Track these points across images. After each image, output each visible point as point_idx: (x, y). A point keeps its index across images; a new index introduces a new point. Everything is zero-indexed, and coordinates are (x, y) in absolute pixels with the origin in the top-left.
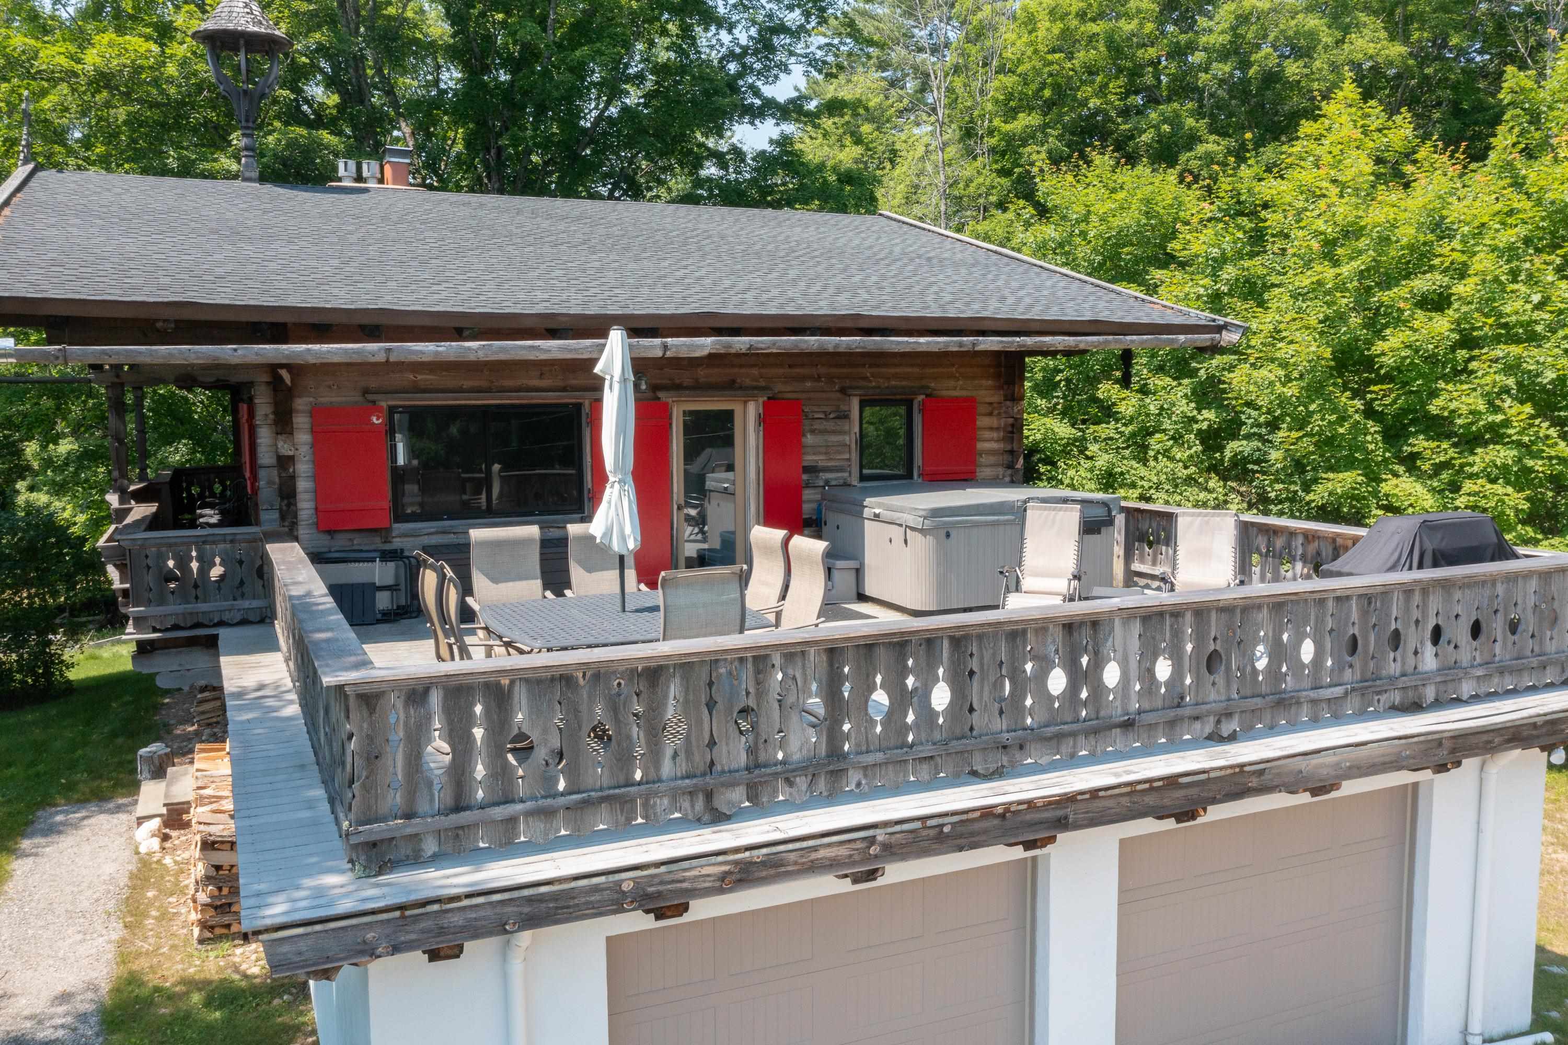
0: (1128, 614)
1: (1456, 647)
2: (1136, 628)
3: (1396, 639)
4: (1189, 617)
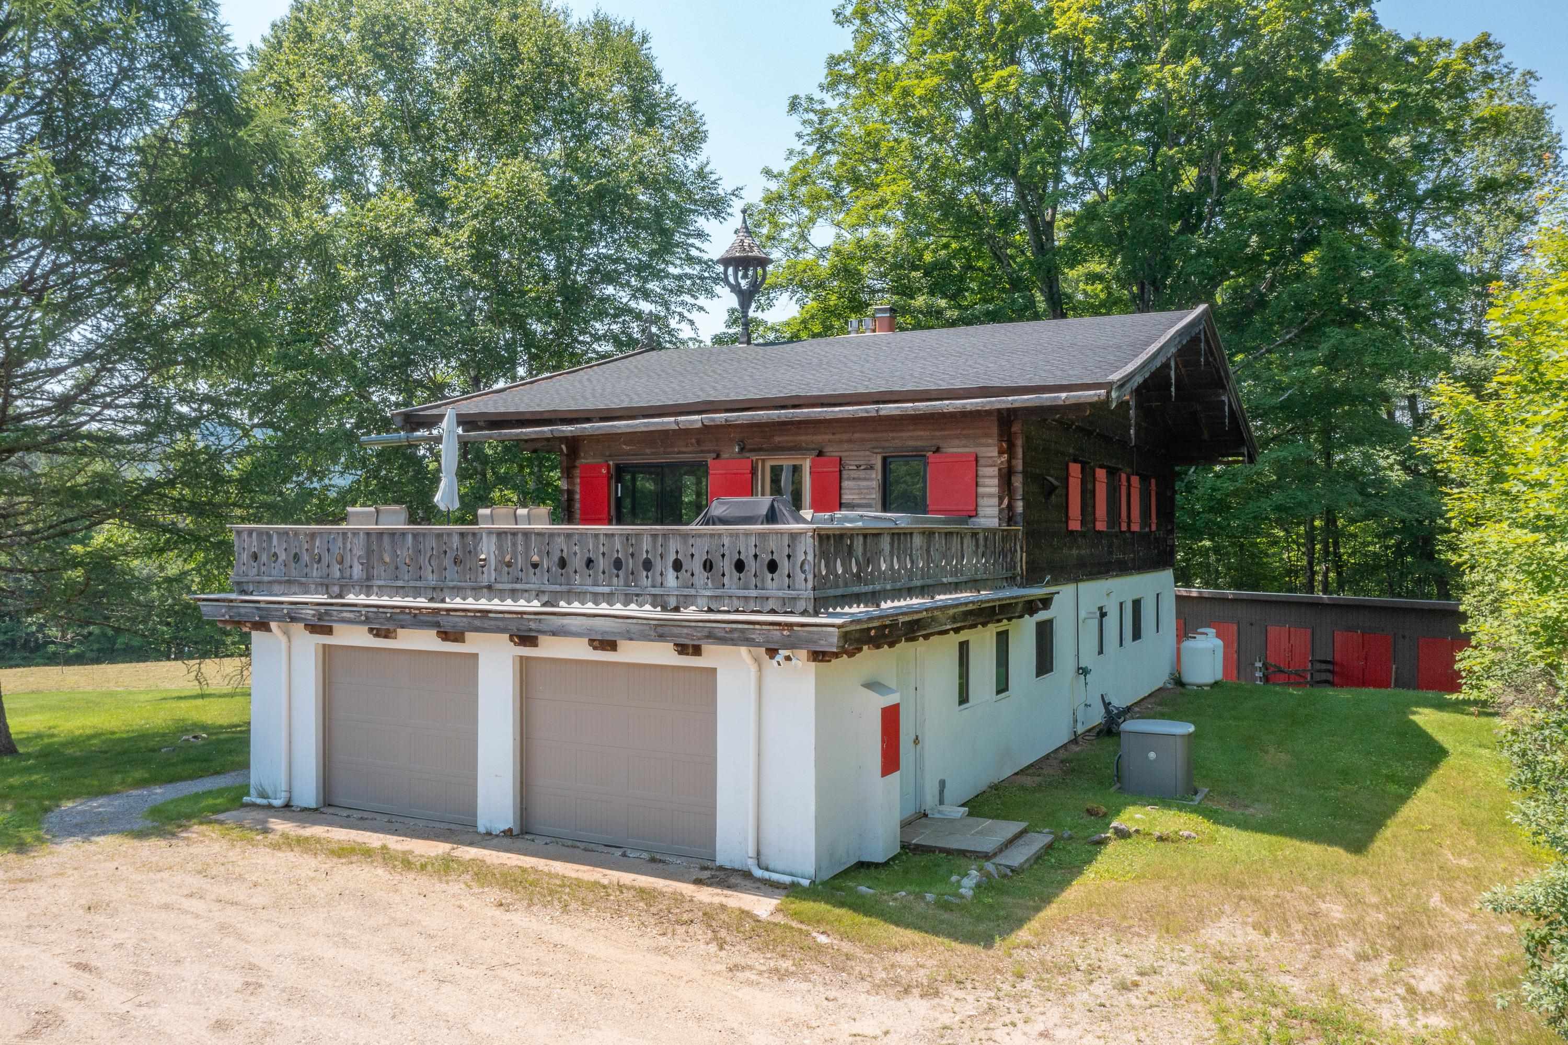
0: (490, 532)
1: (693, 575)
2: (494, 539)
3: (648, 565)
4: (520, 536)
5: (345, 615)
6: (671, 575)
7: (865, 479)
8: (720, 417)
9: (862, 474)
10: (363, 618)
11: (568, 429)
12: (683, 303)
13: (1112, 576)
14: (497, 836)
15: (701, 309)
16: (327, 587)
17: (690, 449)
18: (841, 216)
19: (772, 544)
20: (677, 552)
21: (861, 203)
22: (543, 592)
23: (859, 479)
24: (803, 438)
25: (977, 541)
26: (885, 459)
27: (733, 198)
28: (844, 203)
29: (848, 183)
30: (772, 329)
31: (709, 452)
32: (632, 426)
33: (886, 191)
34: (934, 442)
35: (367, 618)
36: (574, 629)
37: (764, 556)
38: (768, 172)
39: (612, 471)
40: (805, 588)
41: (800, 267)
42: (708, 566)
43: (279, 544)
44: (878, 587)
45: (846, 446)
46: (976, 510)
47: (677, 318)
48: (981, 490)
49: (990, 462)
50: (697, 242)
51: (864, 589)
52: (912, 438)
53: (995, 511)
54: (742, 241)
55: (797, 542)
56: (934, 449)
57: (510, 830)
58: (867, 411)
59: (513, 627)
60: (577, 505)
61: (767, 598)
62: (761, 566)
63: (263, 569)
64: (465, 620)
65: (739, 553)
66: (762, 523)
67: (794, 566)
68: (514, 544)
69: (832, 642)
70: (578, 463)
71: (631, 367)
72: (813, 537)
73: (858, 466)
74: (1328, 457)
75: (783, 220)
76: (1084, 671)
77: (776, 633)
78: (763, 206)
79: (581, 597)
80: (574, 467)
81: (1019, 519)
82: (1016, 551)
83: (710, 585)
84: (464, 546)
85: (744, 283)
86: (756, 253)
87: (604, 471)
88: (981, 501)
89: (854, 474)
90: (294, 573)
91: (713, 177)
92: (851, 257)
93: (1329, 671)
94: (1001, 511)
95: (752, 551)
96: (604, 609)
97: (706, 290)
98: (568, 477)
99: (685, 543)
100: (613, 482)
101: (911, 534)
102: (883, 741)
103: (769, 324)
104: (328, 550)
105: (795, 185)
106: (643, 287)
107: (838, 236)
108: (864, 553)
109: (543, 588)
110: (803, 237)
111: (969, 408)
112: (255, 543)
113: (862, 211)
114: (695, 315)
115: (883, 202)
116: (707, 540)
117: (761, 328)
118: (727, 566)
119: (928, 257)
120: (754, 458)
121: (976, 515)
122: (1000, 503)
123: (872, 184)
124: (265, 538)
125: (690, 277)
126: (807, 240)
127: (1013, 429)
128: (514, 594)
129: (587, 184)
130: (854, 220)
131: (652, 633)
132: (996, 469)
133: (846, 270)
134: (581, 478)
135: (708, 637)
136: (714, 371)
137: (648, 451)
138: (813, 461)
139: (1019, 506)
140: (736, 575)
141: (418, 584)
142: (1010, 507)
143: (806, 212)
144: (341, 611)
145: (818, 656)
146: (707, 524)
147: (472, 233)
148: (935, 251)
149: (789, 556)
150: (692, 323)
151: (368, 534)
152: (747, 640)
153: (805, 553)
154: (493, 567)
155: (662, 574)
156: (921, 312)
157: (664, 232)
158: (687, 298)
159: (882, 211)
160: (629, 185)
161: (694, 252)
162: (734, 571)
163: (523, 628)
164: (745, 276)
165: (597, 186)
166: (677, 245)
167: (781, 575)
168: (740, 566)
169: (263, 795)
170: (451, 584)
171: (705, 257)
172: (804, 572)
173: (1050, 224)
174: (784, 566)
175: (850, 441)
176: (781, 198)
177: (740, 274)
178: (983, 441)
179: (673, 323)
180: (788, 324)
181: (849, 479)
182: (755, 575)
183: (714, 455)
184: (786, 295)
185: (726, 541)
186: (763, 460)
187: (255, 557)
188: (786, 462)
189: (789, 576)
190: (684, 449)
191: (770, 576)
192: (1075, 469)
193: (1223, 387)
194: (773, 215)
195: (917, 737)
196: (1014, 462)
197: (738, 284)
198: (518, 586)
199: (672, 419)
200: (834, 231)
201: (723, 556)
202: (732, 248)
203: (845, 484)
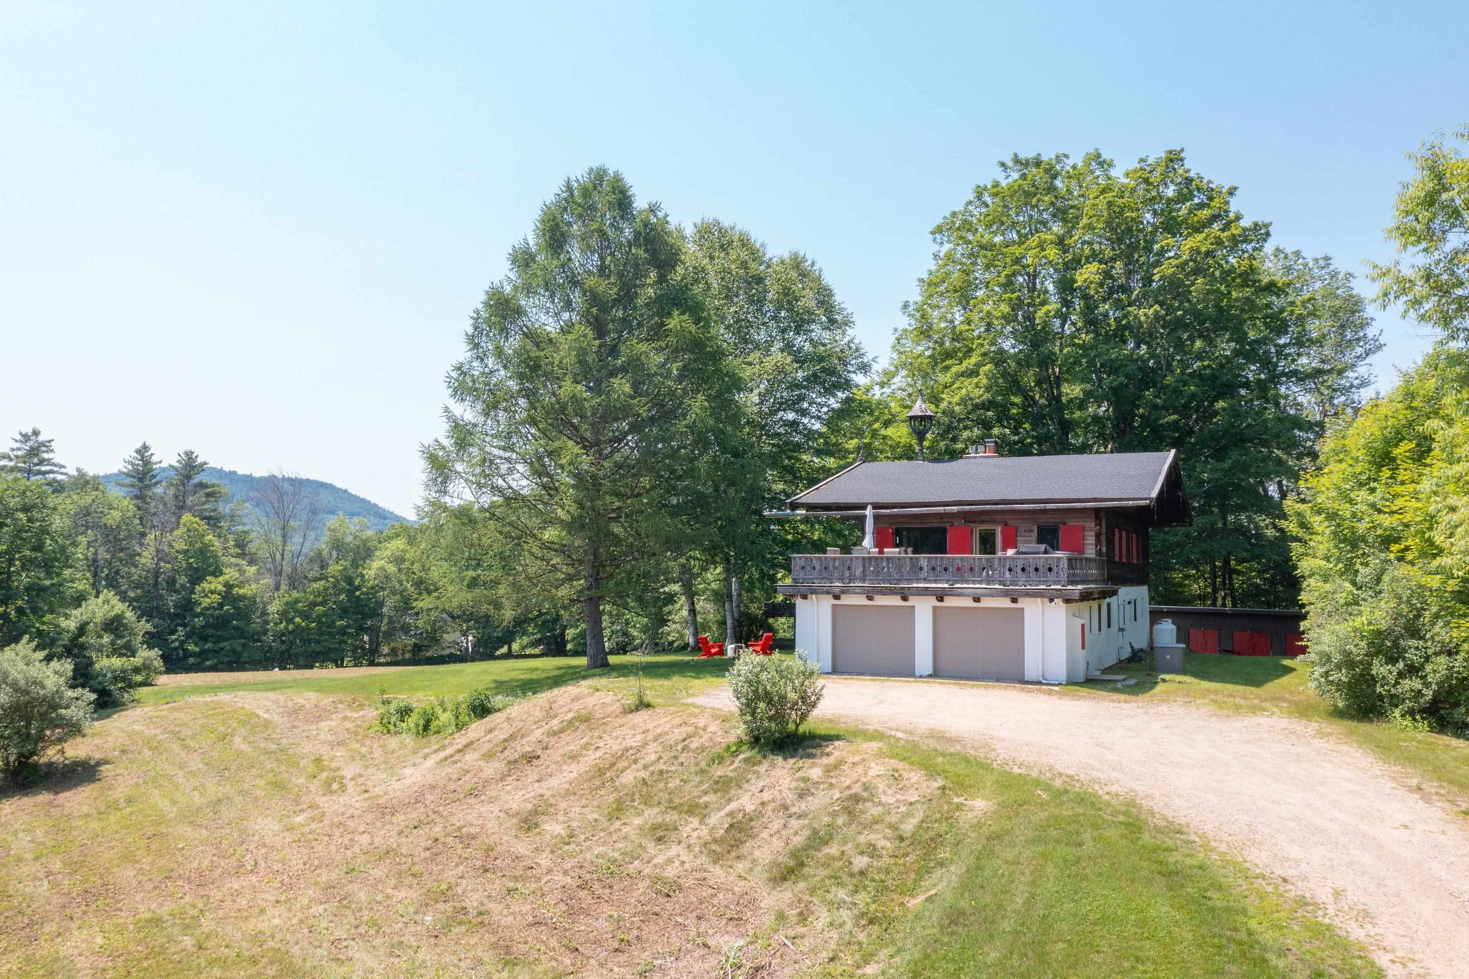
1: (1017, 572)
5: (851, 590)
6: (1007, 573)
7: (1029, 536)
8: (967, 508)
9: (1027, 534)
13: (1128, 586)
14: (924, 676)
16: (842, 579)
17: (937, 521)
19: (1048, 562)
20: (1010, 565)
22: (949, 580)
23: (1026, 536)
24: (997, 517)
25: (1085, 563)
26: (1040, 527)
31: (947, 522)
34: (1064, 520)
35: (862, 592)
36: (962, 594)
40: (1064, 576)
43: (817, 563)
45: (1021, 520)
46: (1084, 550)
48: (1086, 541)
49: (1090, 529)
52: (1052, 518)
53: (1093, 551)
56: (1064, 523)
57: (931, 674)
58: (1039, 507)
59: (934, 593)
63: (808, 573)
64: (911, 591)
65: (1036, 565)
69: (1076, 596)
73: (1025, 529)
74: (1224, 518)
76: (1122, 630)
77: (1055, 593)
79: (967, 582)
81: (1103, 554)
82: (1104, 569)
83: (1024, 577)
85: (921, 429)
88: (1086, 546)
89: (1023, 534)
90: (824, 574)
94: (1096, 551)
95: (1041, 564)
96: (978, 586)
99: (1013, 561)
100: (894, 536)
104: (842, 565)
109: (949, 578)
111: (1088, 507)
112: (803, 562)
116: (1022, 560)
118: (1032, 570)
120: (972, 526)
121: (1084, 552)
122: (1095, 547)
124: (809, 561)
127: (1102, 515)
128: (936, 581)
131: (998, 594)
132: (1093, 532)
135: (1022, 595)
137: (913, 521)
138: (1002, 528)
139: (1104, 549)
140: (1035, 572)
141: (889, 578)
142: (1100, 549)
144: (849, 589)
145: (1067, 601)
149: (1056, 566)
151: (864, 558)
152: (1040, 595)
155: (1004, 573)
163: (939, 594)
167: (1054, 572)
168: (1037, 570)
170: (906, 578)
172: (1063, 571)
174: (1055, 569)
175: (1025, 517)
178: (1089, 519)
181: (1020, 536)
182: (1043, 572)
183: (950, 524)
186: (976, 527)
187: (803, 568)
188: (988, 528)
189: (1057, 572)
190: (933, 521)
191: (1049, 572)
192: (1117, 531)
196: (1101, 529)
197: (919, 429)
198: (938, 578)
199: (941, 508)
201: (1029, 566)
203: (1019, 538)
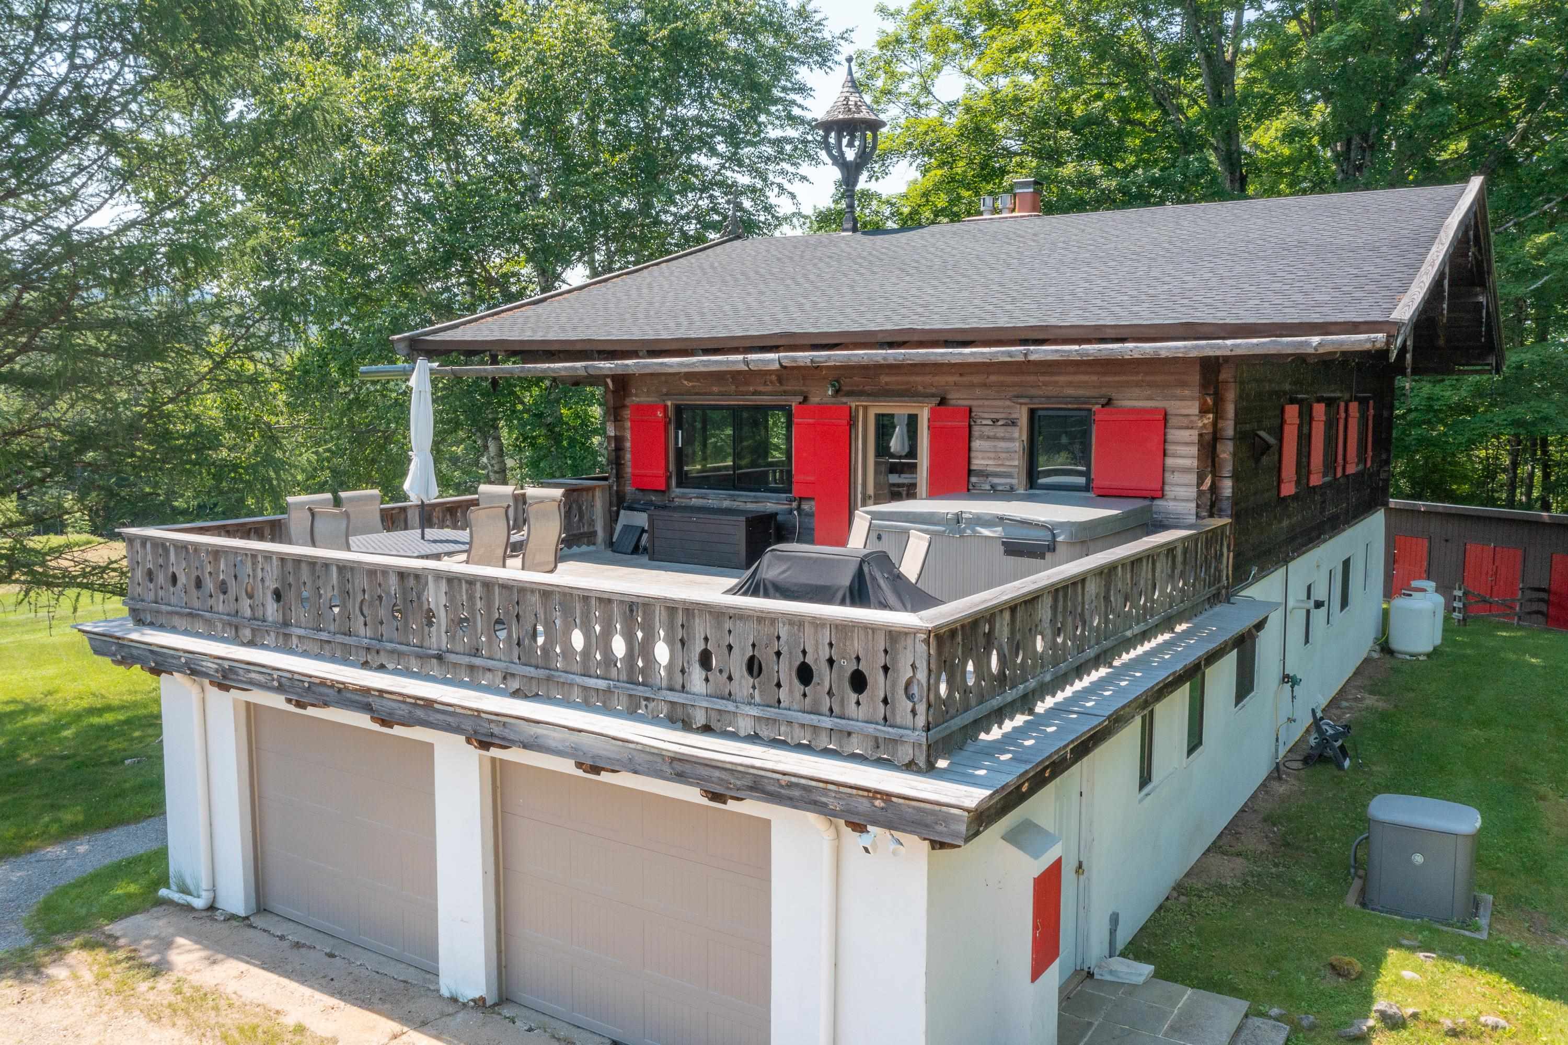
5: (253, 675)
6: (697, 674)
7: (1003, 439)
8: (804, 357)
9: (1000, 432)
10: (276, 684)
11: (606, 366)
12: (783, 172)
13: (1325, 541)
14: (465, 1005)
15: (803, 178)
16: (237, 628)
17: (769, 388)
18: (972, 62)
19: (857, 645)
20: (706, 639)
21: (995, 45)
22: (513, 675)
23: (995, 438)
24: (919, 379)
25: (1174, 558)
26: (1032, 412)
27: (842, 42)
28: (974, 45)
29: (981, 21)
30: (888, 202)
31: (795, 394)
32: (687, 365)
33: (1029, 29)
34: (1104, 391)
35: (280, 684)
36: (553, 744)
37: (844, 662)
38: (882, 10)
39: (671, 413)
40: (912, 725)
41: (922, 129)
42: (753, 666)
43: (178, 563)
44: (1032, 683)
45: (978, 392)
46: (1162, 490)
47: (776, 190)
48: (1170, 461)
49: (1185, 422)
50: (798, 98)
51: (1011, 695)
52: (1070, 384)
53: (1192, 492)
54: (847, 99)
55: (900, 646)
56: (1103, 401)
57: (482, 999)
58: (1010, 354)
59: (468, 725)
60: (628, 456)
61: (849, 734)
62: (840, 678)
63: (161, 593)
64: (403, 706)
65: (804, 652)
66: (843, 603)
67: (894, 685)
68: (471, 598)
69: (957, 830)
70: (628, 402)
71: (706, 265)
72: (927, 642)
73: (994, 421)
75: (901, 68)
76: (1289, 680)
78: (877, 52)
79: (566, 689)
80: (624, 406)
81: (1226, 505)
82: (1222, 554)
83: (757, 699)
84: (404, 591)
85: (850, 155)
86: (864, 114)
87: (660, 414)
88: (1169, 477)
89: (988, 431)
90: (196, 604)
91: (817, 17)
92: (984, 112)
93: (1542, 600)
94: (1200, 494)
95: (825, 653)
97: (810, 156)
98: (616, 420)
99: (719, 626)
100: (672, 428)
101: (1083, 581)
102: (1035, 928)
103: (884, 197)
104: (236, 577)
105: (916, 24)
106: (735, 154)
107: (969, 88)
108: (1011, 638)
109: (515, 669)
110: (926, 90)
111: (1164, 354)
112: (149, 557)
113: (997, 54)
114: (796, 187)
115: (1026, 44)
116: (752, 626)
117: (874, 202)
118: (786, 671)
119: (1079, 110)
120: (853, 405)
121: (1162, 496)
122: (1200, 484)
123: (1011, 21)
124: (160, 551)
125: (789, 141)
126: (930, 93)
127: (1222, 377)
128: (473, 673)
129: (660, 29)
130: (990, 67)
131: (667, 769)
132: (1195, 433)
133: (977, 129)
134: (632, 421)
135: (752, 788)
136: (805, 276)
137: (715, 389)
138: (933, 411)
139: (1227, 487)
140: (799, 687)
141: (347, 640)
142: (1214, 488)
143: (929, 58)
144: (249, 671)
145: (934, 844)
146: (755, 593)
147: (520, 95)
148: (1086, 103)
149: (886, 669)
150: (793, 196)
152: (815, 803)
153: (913, 666)
154: (443, 629)
155: (683, 671)
156: (1070, 182)
157: (754, 86)
158: (785, 166)
159: (1024, 56)
160: (712, 28)
161: (796, 111)
162: (796, 681)
163: (482, 731)
164: (850, 144)
165: (671, 32)
166: (776, 101)
167: (872, 698)
168: (805, 674)
169: (184, 890)
170: (390, 646)
171: (808, 116)
172: (910, 697)
173: (1231, 65)
174: (877, 683)
175: (985, 385)
176: (899, 41)
177: (845, 141)
178: (1178, 392)
179: (772, 196)
180: (905, 196)
181: (982, 437)
182: (830, 693)
183: (800, 399)
184: (904, 163)
185: (783, 631)
186: (866, 408)
187: (150, 575)
188: (900, 410)
189: (885, 701)
190: (761, 388)
191: (853, 697)
192: (1292, 412)
193: (1483, 284)
194: (888, 63)
195: (1080, 865)
196: (1221, 424)
197: (842, 154)
198: (477, 661)
199: (740, 357)
200: (964, 81)
201: (778, 654)
202: (834, 108)
203: (976, 444)
